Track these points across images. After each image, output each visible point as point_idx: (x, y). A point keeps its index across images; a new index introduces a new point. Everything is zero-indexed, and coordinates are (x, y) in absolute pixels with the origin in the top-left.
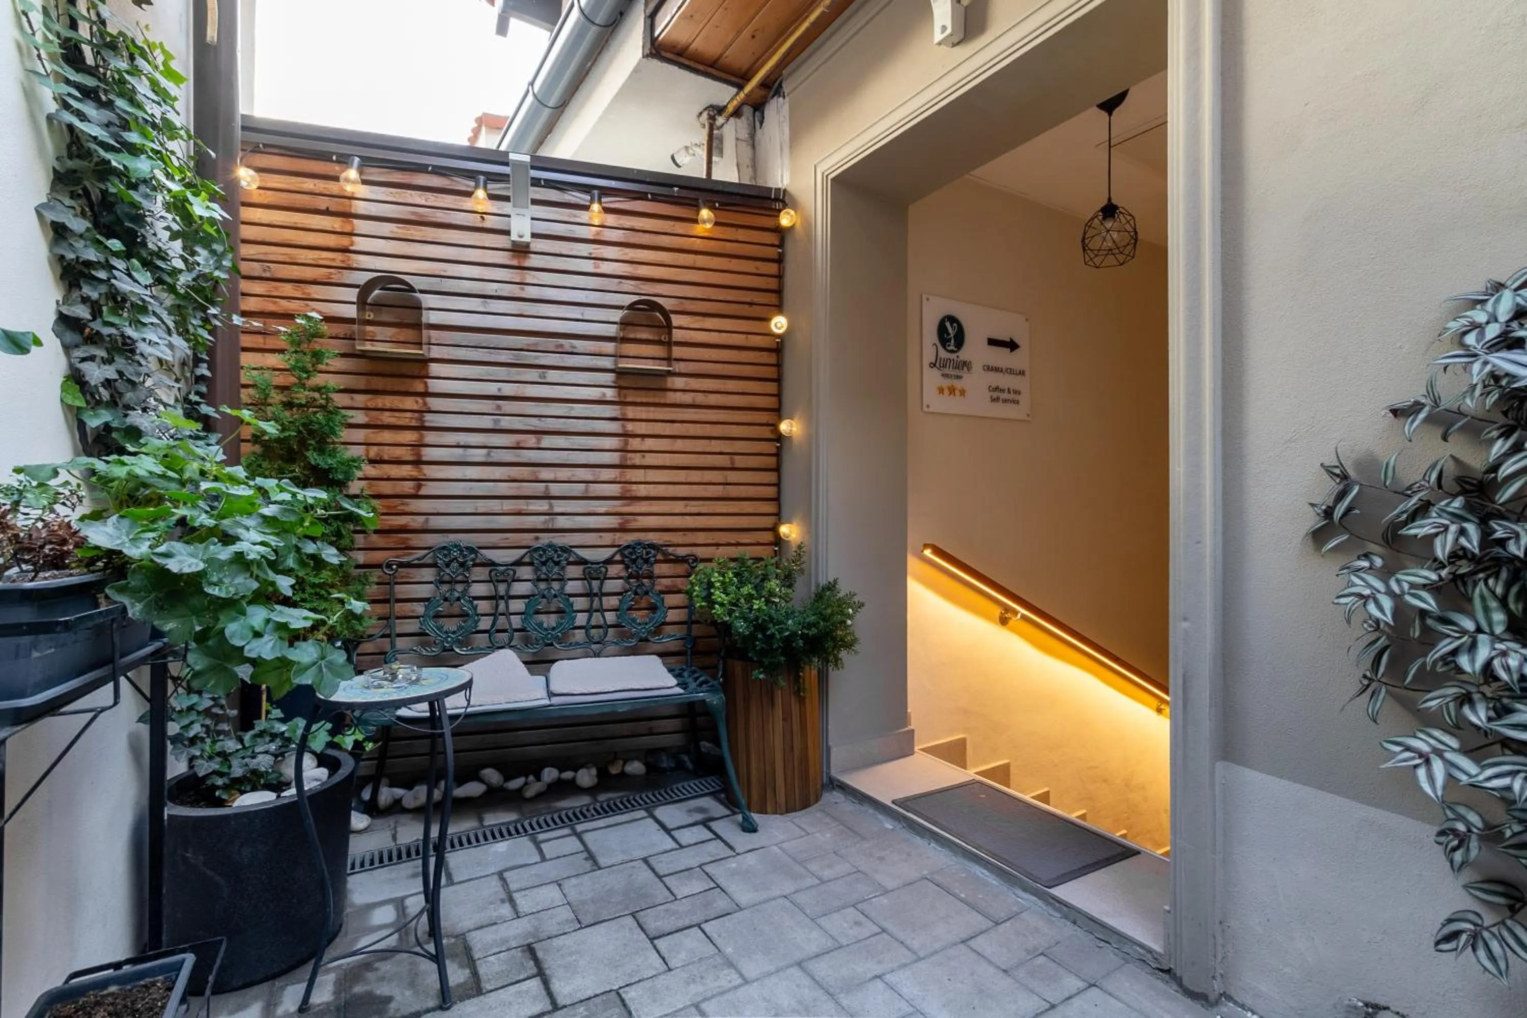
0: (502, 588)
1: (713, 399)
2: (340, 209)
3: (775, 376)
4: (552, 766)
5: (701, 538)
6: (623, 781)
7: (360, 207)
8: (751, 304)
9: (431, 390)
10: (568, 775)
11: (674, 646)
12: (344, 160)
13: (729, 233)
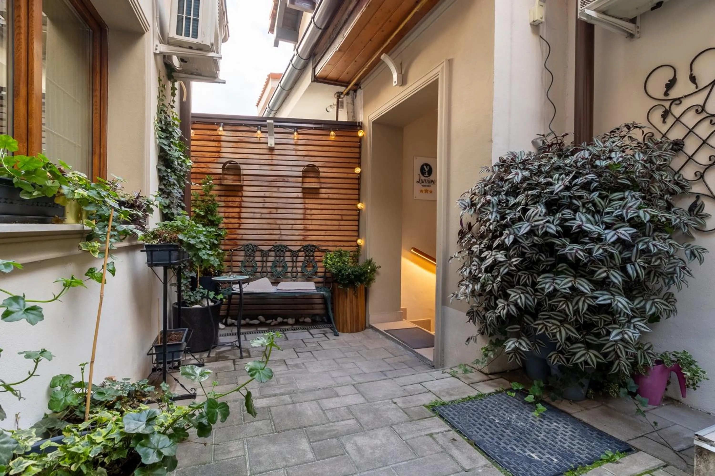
0: (265, 259)
1: (335, 196)
2: (217, 139)
3: (357, 188)
4: (281, 317)
5: (330, 243)
6: (304, 323)
7: (223, 138)
8: (349, 163)
9: (244, 195)
10: (285, 320)
11: (320, 280)
12: (219, 124)
13: (341, 139)
